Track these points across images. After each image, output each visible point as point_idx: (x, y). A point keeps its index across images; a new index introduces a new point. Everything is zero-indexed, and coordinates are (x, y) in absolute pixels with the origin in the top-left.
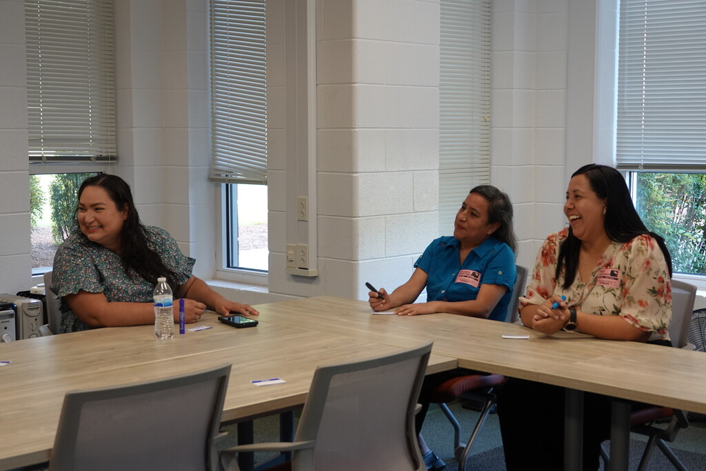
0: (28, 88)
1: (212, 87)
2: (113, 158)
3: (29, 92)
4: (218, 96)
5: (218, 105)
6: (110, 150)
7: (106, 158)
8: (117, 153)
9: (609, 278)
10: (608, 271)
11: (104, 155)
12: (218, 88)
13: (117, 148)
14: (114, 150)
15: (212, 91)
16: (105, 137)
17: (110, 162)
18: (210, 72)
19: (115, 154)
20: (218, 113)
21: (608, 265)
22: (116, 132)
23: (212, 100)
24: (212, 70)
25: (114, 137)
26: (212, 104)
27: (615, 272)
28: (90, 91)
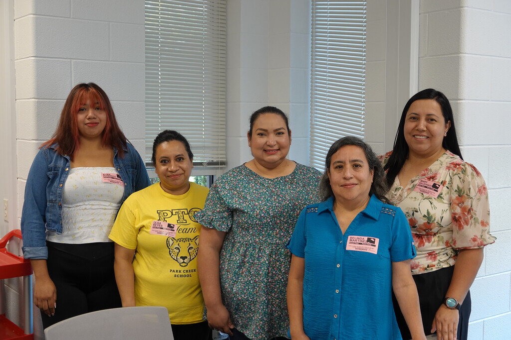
0: (146, 102)
1: (311, 101)
2: (223, 163)
3: (146, 106)
4: (316, 109)
5: (317, 117)
6: (220, 156)
7: (217, 163)
8: (226, 158)
9: (430, 188)
10: (431, 183)
11: (215, 160)
12: (317, 102)
13: (226, 154)
14: (224, 156)
15: (311, 105)
16: (216, 145)
17: (220, 166)
18: (310, 87)
19: (224, 160)
20: (317, 125)
21: (433, 178)
22: (226, 140)
23: (311, 113)
24: (312, 86)
25: (224, 145)
26: (311, 116)
27: (437, 186)
28: (204, 97)
